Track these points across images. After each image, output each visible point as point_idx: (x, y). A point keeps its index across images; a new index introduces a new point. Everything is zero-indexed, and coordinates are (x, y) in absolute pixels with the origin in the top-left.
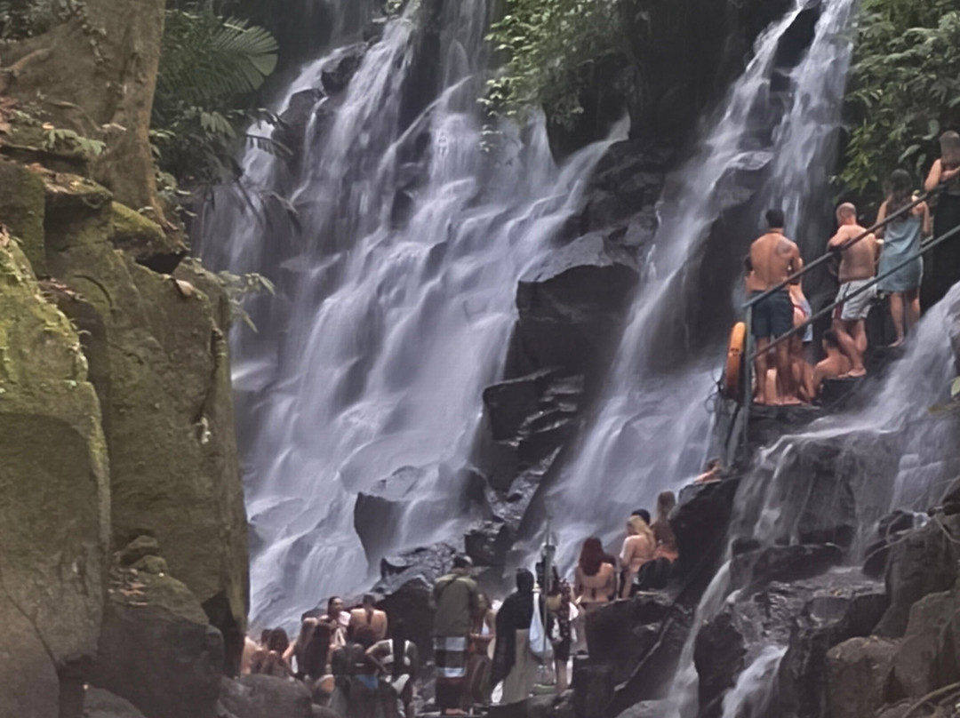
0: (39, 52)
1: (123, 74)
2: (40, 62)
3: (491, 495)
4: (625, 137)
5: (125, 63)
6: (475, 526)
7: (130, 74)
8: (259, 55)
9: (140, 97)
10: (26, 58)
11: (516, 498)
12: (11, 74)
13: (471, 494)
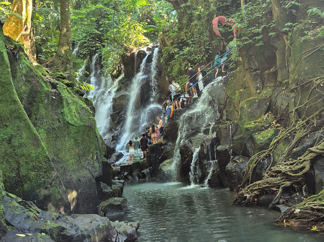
0: (51, 60)
1: (67, 63)
2: (52, 62)
3: (114, 130)
4: (124, 76)
5: (67, 61)
6: (113, 135)
7: (68, 63)
8: (81, 63)
9: (71, 67)
10: (49, 62)
11: (118, 130)
12: (47, 64)
13: (110, 130)
